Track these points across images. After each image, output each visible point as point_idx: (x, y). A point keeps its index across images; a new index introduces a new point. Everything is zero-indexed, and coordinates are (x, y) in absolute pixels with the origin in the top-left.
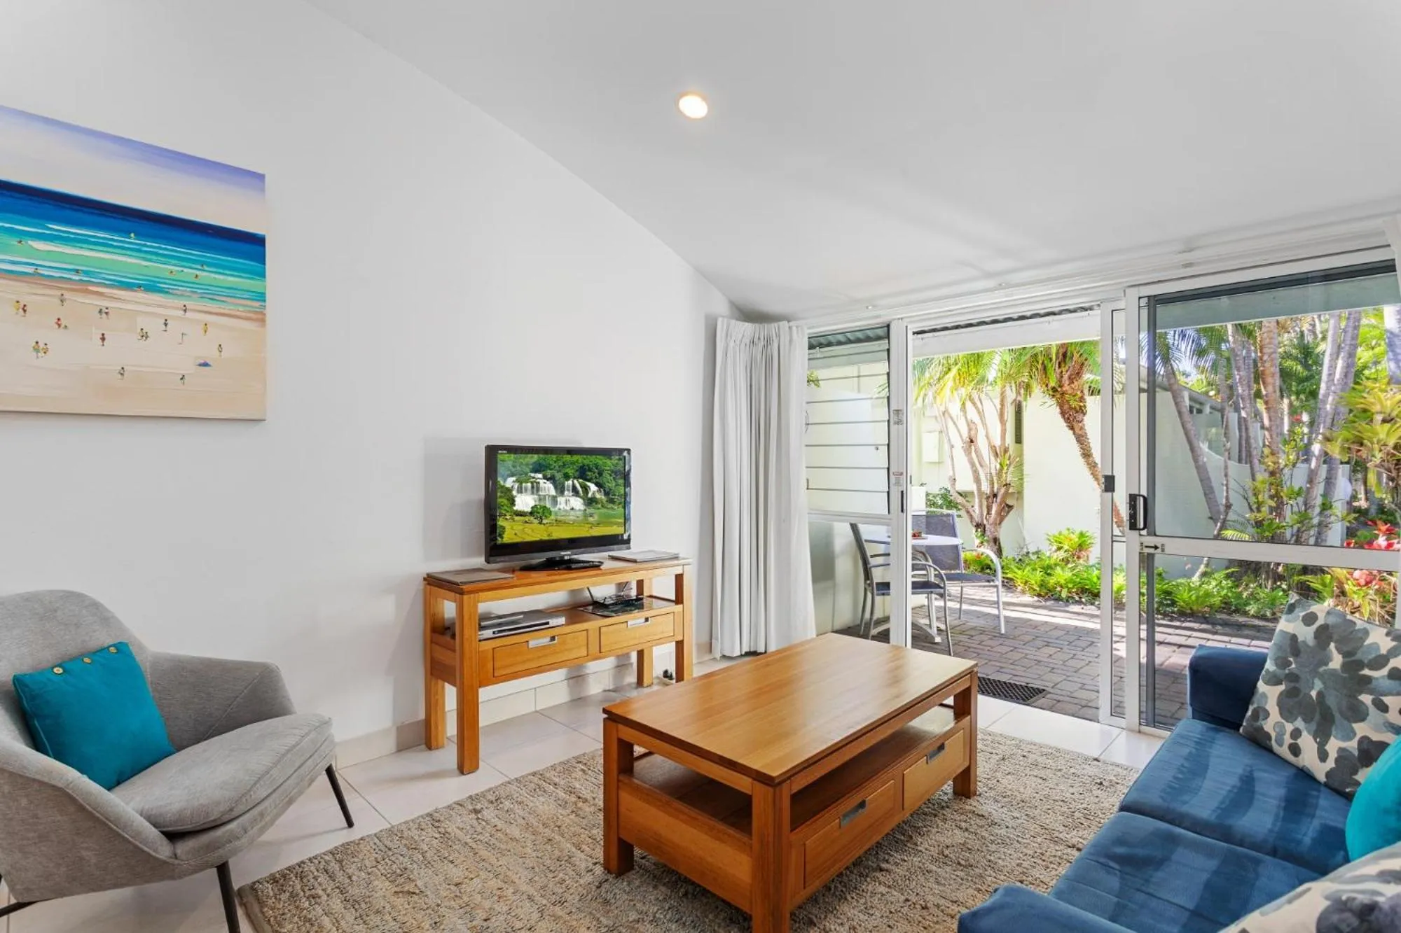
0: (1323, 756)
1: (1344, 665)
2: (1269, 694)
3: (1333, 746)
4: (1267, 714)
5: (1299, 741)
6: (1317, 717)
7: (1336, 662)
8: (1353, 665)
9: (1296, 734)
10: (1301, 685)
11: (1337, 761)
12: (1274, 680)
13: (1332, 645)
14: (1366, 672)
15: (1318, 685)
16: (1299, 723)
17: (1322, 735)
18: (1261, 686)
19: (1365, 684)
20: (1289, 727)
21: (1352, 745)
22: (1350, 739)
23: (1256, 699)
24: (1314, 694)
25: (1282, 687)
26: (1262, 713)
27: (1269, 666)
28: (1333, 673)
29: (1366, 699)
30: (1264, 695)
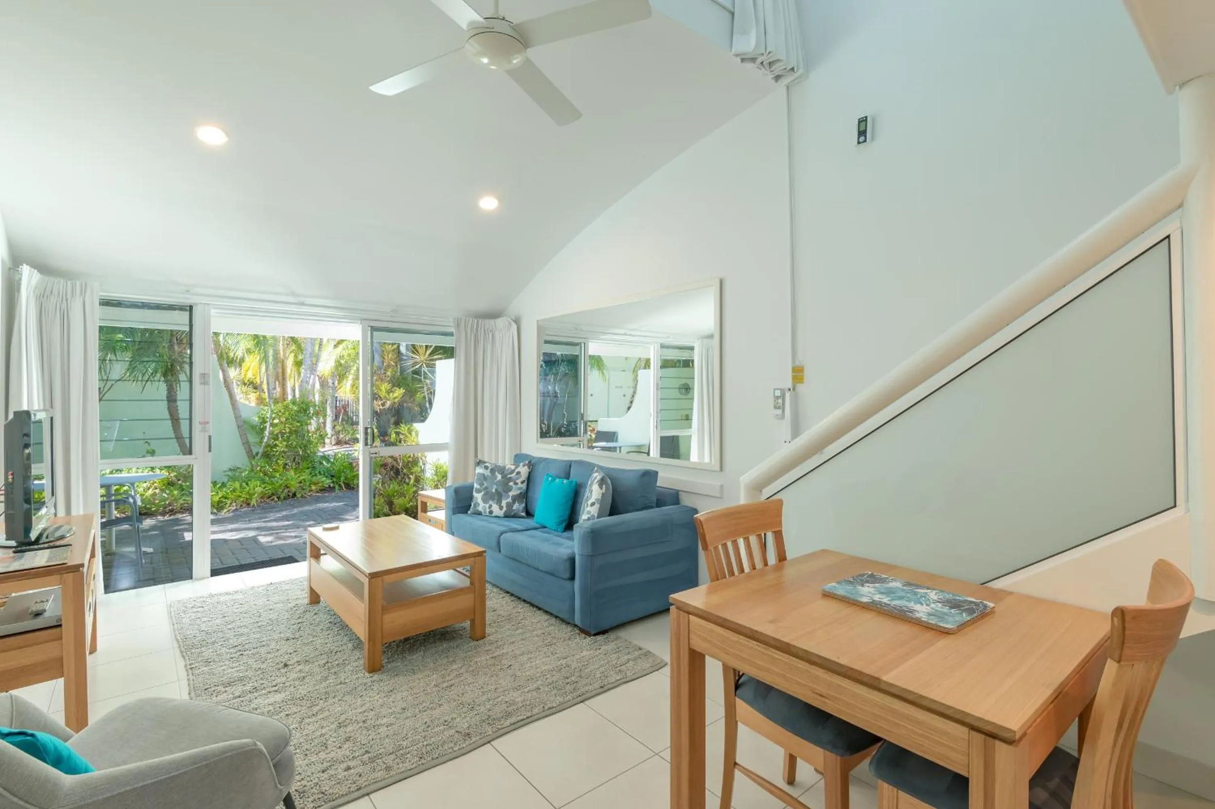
0: (501, 508)
1: (502, 477)
2: (478, 497)
3: (504, 503)
4: (479, 504)
5: (492, 509)
6: (496, 497)
7: (499, 477)
8: (504, 476)
9: (490, 506)
10: (489, 490)
11: (506, 507)
12: (478, 491)
13: (496, 473)
14: (509, 476)
15: (495, 487)
16: (491, 502)
17: (499, 502)
18: (475, 494)
19: (510, 479)
20: (487, 506)
21: (510, 500)
22: (508, 498)
23: (474, 500)
24: (494, 490)
25: (483, 493)
26: (477, 505)
27: (476, 486)
28: (499, 481)
29: (511, 484)
30: (476, 498)
